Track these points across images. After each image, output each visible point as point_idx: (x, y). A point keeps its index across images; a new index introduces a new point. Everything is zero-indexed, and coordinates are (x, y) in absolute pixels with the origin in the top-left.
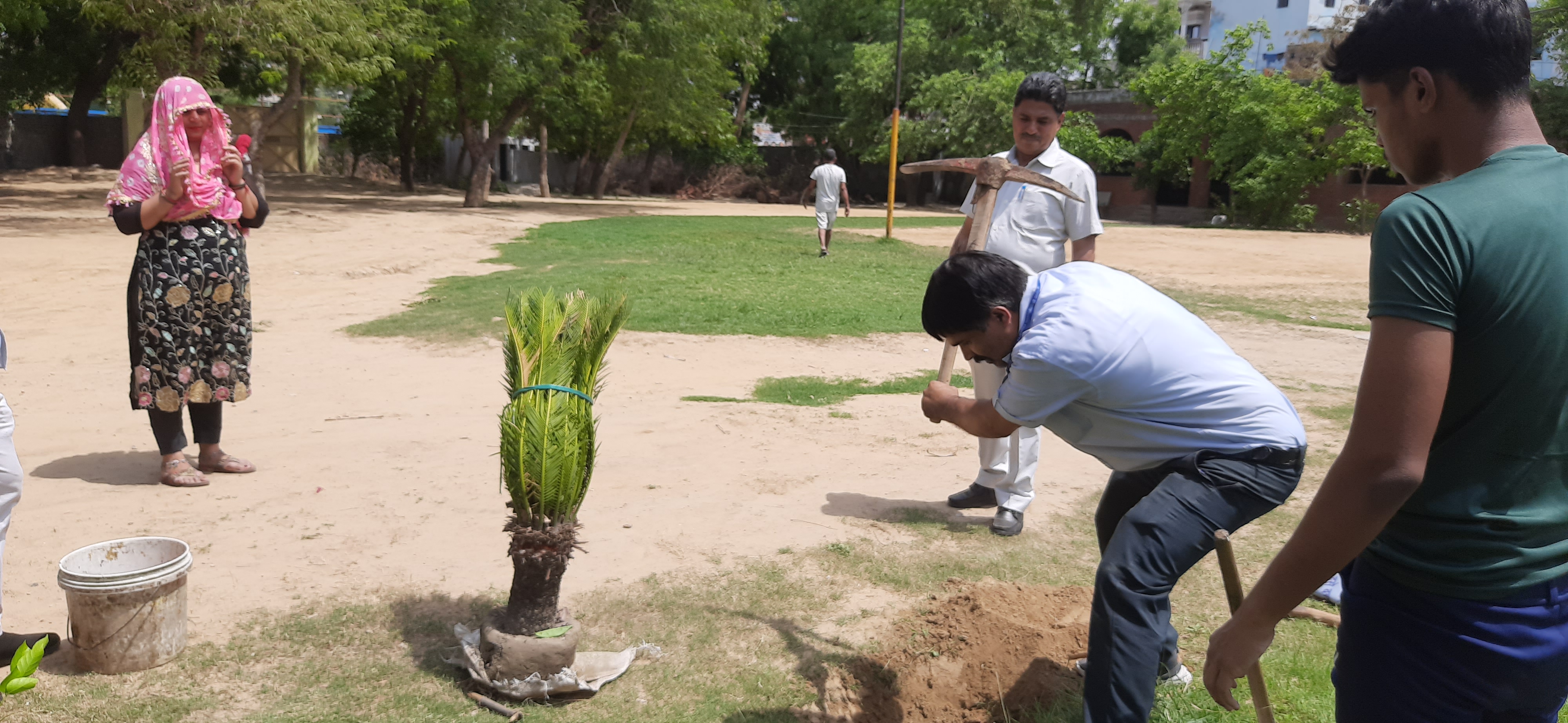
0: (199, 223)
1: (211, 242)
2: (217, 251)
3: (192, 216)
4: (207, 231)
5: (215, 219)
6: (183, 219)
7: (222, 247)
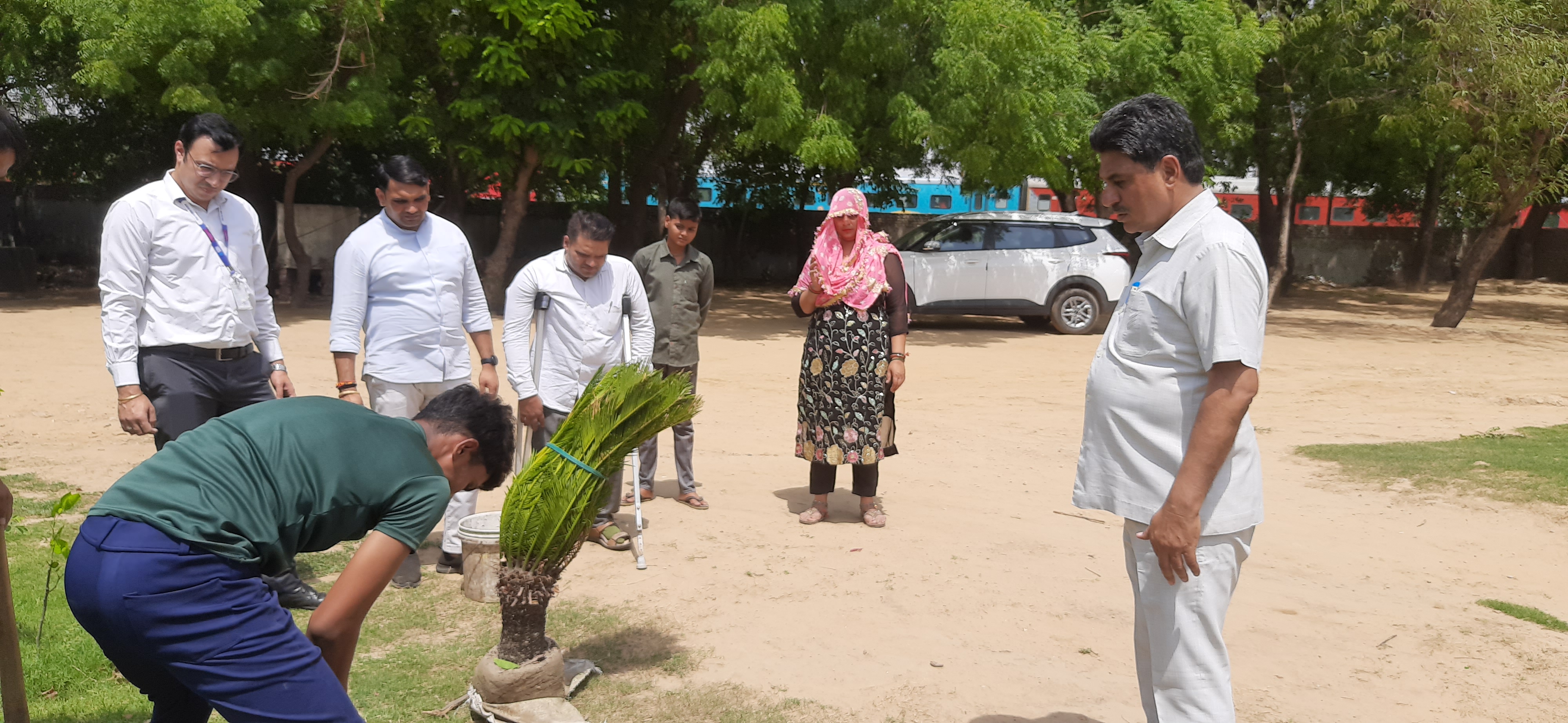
0: (834, 308)
1: (840, 324)
2: (844, 331)
3: (830, 304)
4: (839, 315)
5: (847, 306)
6: (825, 305)
7: (848, 329)
